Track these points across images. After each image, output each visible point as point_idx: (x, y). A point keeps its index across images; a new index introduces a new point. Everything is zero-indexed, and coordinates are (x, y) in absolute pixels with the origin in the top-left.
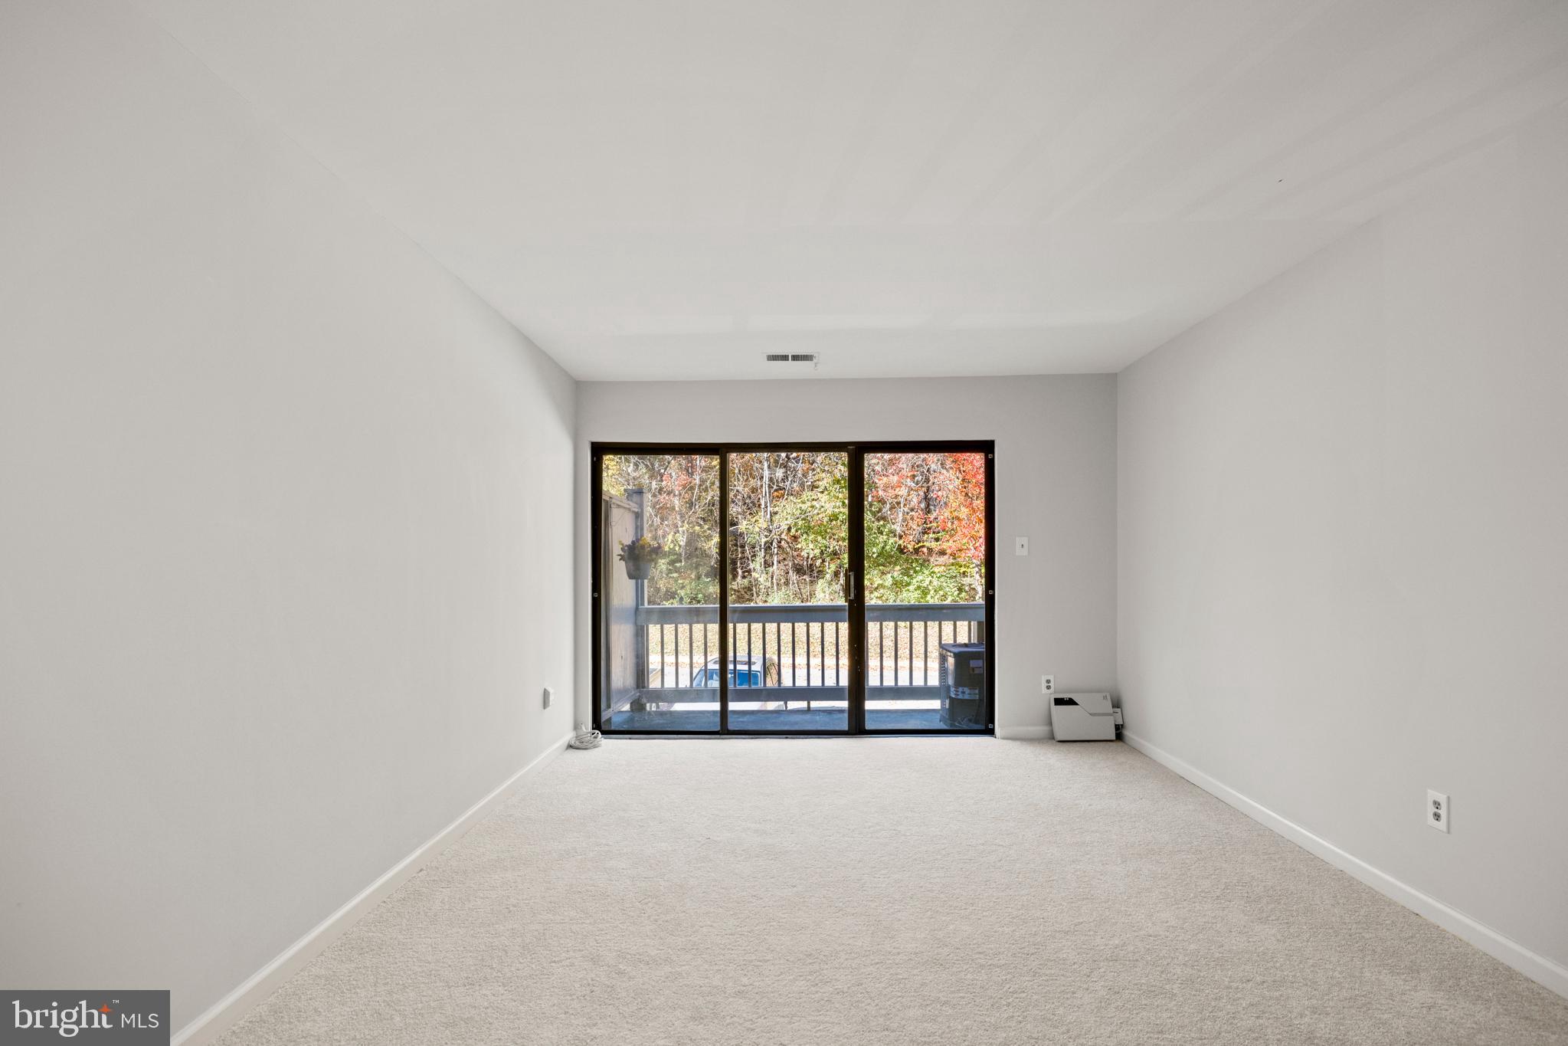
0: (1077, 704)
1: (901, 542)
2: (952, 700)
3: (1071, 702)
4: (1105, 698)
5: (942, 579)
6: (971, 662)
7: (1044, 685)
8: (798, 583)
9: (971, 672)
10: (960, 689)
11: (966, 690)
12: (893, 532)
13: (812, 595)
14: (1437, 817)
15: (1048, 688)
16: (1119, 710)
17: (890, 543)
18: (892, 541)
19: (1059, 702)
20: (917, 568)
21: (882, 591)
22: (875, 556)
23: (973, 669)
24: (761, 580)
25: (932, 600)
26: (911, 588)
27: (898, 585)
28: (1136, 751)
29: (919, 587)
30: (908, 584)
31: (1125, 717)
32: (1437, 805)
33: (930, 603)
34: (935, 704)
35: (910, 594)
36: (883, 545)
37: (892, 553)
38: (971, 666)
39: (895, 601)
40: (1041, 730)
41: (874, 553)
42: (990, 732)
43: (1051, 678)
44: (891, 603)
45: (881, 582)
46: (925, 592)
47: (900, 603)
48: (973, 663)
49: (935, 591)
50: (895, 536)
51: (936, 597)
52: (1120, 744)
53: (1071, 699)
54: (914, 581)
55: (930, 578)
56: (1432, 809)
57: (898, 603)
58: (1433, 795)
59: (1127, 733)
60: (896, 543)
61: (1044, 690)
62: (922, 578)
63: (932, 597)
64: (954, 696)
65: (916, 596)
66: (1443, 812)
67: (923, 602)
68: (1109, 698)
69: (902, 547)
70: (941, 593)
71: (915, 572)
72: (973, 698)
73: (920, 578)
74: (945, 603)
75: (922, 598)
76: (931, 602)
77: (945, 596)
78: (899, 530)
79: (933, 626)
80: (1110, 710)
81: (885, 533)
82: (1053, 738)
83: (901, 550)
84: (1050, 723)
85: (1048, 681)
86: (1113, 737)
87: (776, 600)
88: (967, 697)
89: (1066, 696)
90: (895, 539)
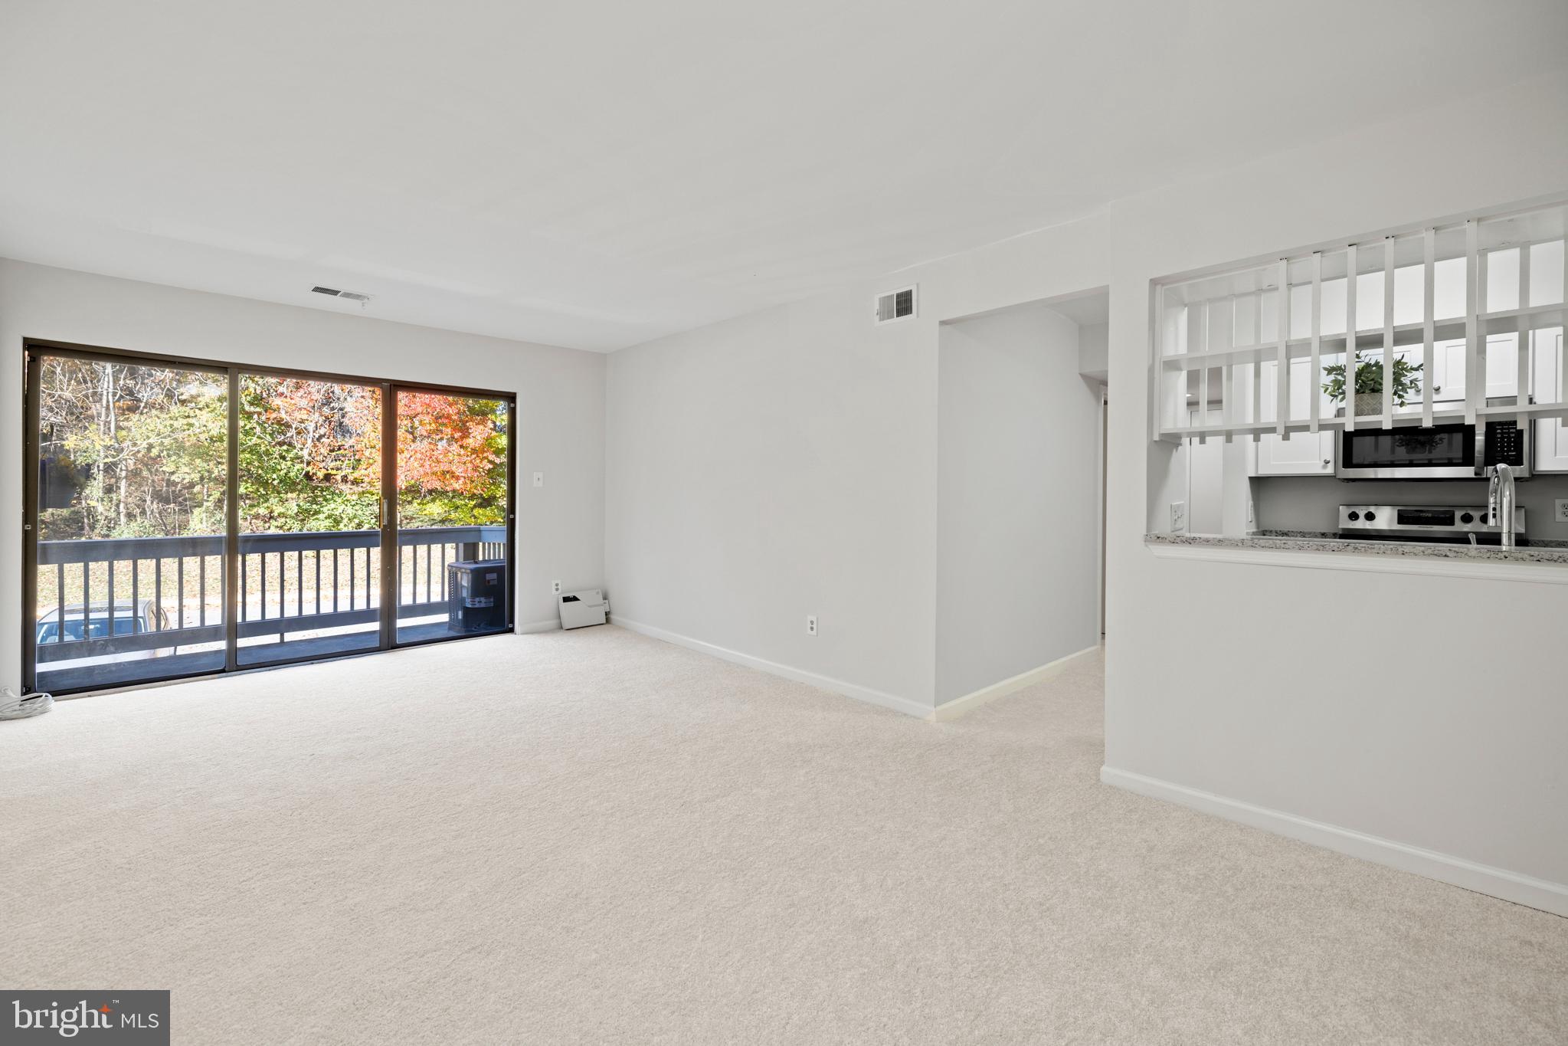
0: (579, 600)
1: (309, 469)
2: (466, 611)
3: (575, 599)
4: (598, 593)
5: (357, 507)
6: (487, 575)
7: (554, 587)
8: (160, 513)
9: (487, 584)
10: (477, 599)
11: (483, 599)
12: (300, 458)
13: (183, 526)
14: (812, 629)
15: (557, 590)
16: (607, 601)
17: (295, 470)
18: (298, 466)
19: (566, 599)
20: (328, 497)
21: (283, 520)
22: (275, 483)
23: (489, 581)
24: (100, 509)
25: (343, 528)
26: (321, 516)
27: (304, 515)
28: (622, 628)
29: (329, 517)
30: (316, 513)
31: (611, 606)
32: (812, 622)
33: (343, 531)
34: (444, 618)
35: (320, 523)
36: (285, 471)
37: (298, 480)
38: (487, 578)
39: (300, 530)
40: (553, 623)
41: (274, 480)
42: (511, 630)
43: (559, 582)
44: (295, 531)
45: (282, 510)
46: (337, 522)
47: (307, 532)
48: (489, 577)
49: (349, 519)
50: (302, 462)
51: (350, 526)
52: (609, 625)
53: (574, 597)
54: (325, 509)
55: (344, 506)
56: (810, 625)
57: (305, 531)
58: (810, 618)
59: (613, 617)
60: (303, 469)
61: (554, 592)
62: (336, 507)
63: (345, 526)
64: (470, 606)
65: (328, 524)
66: (815, 626)
67: (334, 530)
68: (601, 593)
69: (311, 474)
70: (357, 521)
71: (326, 500)
72: (488, 605)
73: (333, 506)
74: (362, 530)
75: (333, 526)
76: (345, 530)
77: (360, 525)
78: (306, 457)
79: (436, 548)
80: (601, 601)
81: (288, 459)
82: (562, 628)
83: (308, 477)
84: (560, 617)
85: (557, 585)
86: (605, 622)
87: (126, 532)
88: (483, 605)
89: (571, 595)
90: (302, 465)
